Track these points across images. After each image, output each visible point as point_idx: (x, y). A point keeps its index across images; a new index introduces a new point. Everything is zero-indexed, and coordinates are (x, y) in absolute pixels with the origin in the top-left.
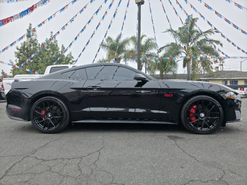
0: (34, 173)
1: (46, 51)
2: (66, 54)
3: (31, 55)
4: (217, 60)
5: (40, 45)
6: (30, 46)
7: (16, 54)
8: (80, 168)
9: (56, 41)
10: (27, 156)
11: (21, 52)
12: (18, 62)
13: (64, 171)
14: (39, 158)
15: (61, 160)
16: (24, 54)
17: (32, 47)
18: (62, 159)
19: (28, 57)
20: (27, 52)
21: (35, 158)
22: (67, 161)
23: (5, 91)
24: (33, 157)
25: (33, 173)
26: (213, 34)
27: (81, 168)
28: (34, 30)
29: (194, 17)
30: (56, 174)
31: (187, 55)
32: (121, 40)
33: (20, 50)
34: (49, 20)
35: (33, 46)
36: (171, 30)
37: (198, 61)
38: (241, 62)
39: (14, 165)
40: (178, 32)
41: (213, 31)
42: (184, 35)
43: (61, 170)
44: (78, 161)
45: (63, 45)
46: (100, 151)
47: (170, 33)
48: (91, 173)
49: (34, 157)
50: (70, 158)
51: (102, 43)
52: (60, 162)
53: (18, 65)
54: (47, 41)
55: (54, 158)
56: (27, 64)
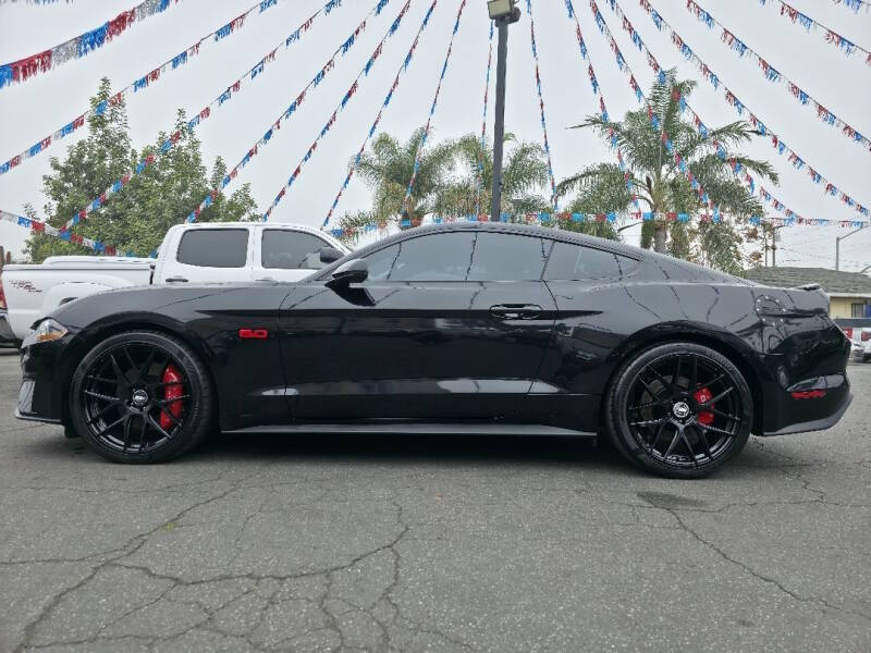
0: (148, 638)
1: (157, 176)
2: (228, 192)
3: (102, 191)
4: (755, 231)
5: (136, 156)
6: (103, 157)
7: (47, 184)
8: (334, 618)
9: (195, 144)
10: (107, 563)
11: (67, 179)
12: (54, 213)
13: (268, 631)
14: (157, 569)
15: (247, 580)
16: (77, 185)
17: (107, 163)
18: (249, 576)
19: (92, 196)
20: (91, 177)
21: (140, 571)
22: (274, 586)
23: (9, 311)
24: (132, 567)
25: (144, 638)
26: (744, 138)
27: (336, 617)
28: (118, 101)
29: (679, 79)
30: (238, 642)
31: (654, 208)
32: (428, 148)
33: (65, 170)
34: (174, 66)
35: (114, 157)
36: (601, 121)
37: (692, 232)
38: (838, 239)
39: (58, 599)
40: (626, 128)
41: (746, 129)
42: (646, 138)
43: (257, 626)
44: (319, 589)
45: (219, 157)
46: (394, 547)
47: (598, 129)
48: (381, 641)
49: (137, 568)
50: (284, 575)
51: (359, 155)
52: (245, 589)
53: (52, 222)
54: (162, 141)
55: (217, 575)
56: (86, 221)
